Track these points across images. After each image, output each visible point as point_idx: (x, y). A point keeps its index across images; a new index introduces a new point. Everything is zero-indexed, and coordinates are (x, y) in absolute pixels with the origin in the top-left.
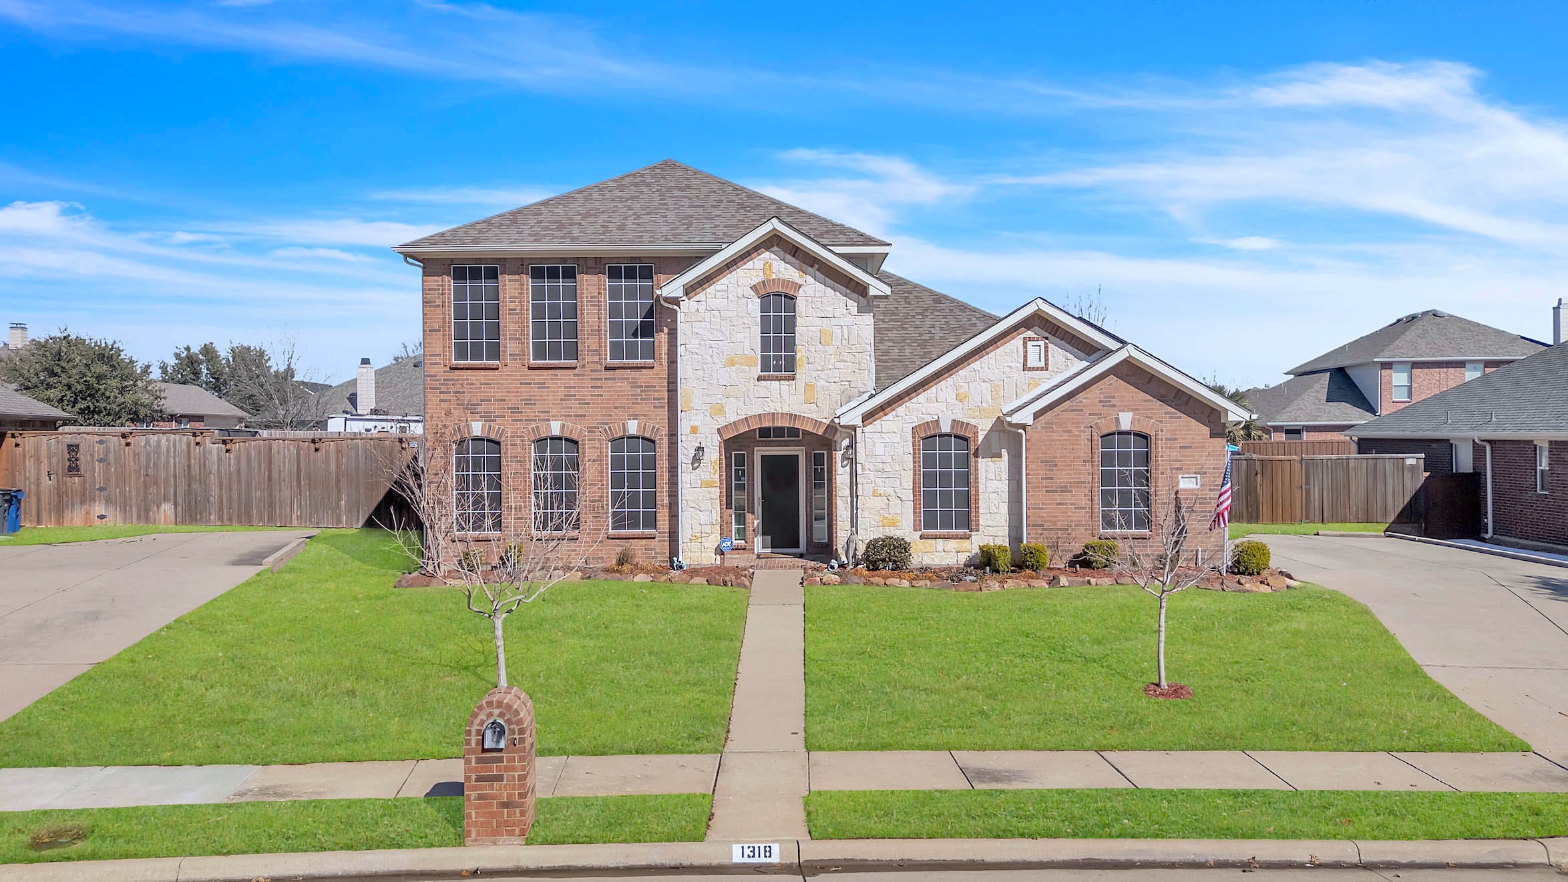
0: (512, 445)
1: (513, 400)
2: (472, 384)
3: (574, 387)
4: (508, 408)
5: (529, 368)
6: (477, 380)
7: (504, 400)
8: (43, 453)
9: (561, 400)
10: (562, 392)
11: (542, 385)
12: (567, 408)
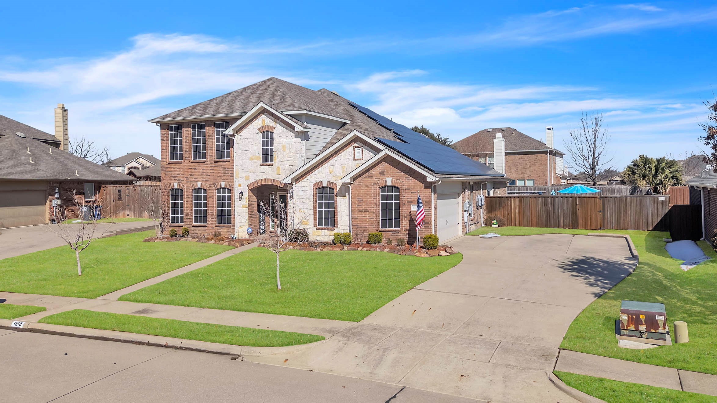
0: (186, 191)
1: (187, 175)
2: (174, 169)
3: (205, 169)
4: (185, 178)
5: (191, 163)
6: (176, 167)
7: (184, 175)
8: (112, 193)
9: (201, 174)
10: (201, 171)
11: (195, 169)
12: (202, 177)
